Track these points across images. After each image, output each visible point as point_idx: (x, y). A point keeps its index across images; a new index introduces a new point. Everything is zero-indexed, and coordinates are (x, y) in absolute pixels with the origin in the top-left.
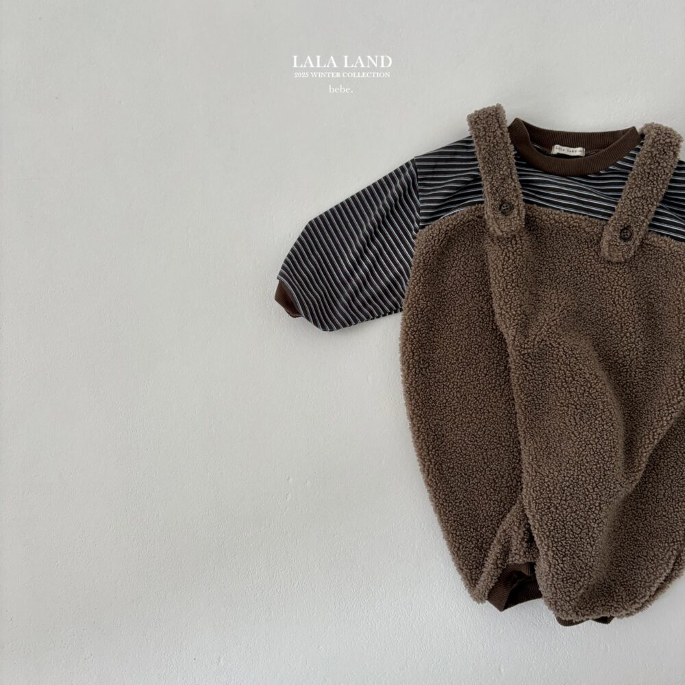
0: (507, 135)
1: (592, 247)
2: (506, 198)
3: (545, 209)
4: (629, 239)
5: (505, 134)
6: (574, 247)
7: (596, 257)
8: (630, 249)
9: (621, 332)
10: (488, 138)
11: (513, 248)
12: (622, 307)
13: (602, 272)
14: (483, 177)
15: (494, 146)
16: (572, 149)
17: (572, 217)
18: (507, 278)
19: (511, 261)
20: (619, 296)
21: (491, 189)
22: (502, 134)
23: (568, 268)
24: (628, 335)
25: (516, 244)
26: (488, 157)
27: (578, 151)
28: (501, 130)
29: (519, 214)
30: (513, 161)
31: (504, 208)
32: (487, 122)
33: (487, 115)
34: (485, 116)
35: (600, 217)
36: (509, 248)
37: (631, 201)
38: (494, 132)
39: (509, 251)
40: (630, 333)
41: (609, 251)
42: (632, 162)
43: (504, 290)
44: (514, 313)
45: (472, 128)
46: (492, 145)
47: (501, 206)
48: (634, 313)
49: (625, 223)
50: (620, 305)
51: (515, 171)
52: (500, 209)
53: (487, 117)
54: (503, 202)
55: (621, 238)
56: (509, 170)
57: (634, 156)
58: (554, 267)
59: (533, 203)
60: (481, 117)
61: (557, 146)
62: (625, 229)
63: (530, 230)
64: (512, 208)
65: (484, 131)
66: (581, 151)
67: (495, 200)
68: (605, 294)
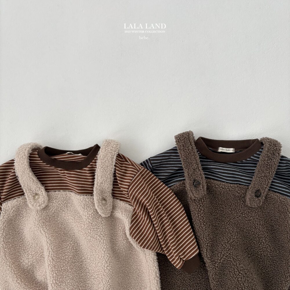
0: (195, 148)
1: (241, 199)
2: (196, 179)
3: (217, 182)
4: (260, 196)
5: (194, 148)
6: (232, 199)
7: (244, 204)
8: (260, 201)
9: (259, 242)
10: (185, 150)
11: (202, 204)
12: (259, 230)
13: (248, 211)
14: (184, 169)
15: (188, 154)
16: (228, 149)
17: (231, 186)
18: (201, 220)
19: (202, 211)
20: (258, 225)
21: (188, 175)
22: (192, 148)
23: (230, 209)
24: (262, 243)
25: (204, 201)
26: (186, 159)
27: (231, 150)
28: (191, 146)
29: (203, 187)
30: (199, 160)
31: (196, 184)
32: (184, 142)
33: (184, 138)
34: (183, 138)
35: (245, 184)
36: (201, 204)
37: (259, 178)
38: (188, 147)
39: (201, 206)
40: (263, 243)
41: (250, 203)
42: (258, 158)
43: (199, 227)
44: (205, 240)
45: (177, 144)
46: (187, 154)
47: (194, 183)
48: (265, 233)
49: (257, 189)
50: (258, 229)
51: (200, 165)
52: (194, 184)
53: (184, 139)
54: (195, 180)
55: (256, 196)
56: (197, 165)
57: (259, 155)
58: (223, 210)
59: (210, 178)
60: (181, 139)
61: (220, 148)
62: (257, 191)
63: (210, 192)
64: (200, 184)
65: (183, 146)
66: (233, 150)
67: (191, 180)
68: (250, 223)
